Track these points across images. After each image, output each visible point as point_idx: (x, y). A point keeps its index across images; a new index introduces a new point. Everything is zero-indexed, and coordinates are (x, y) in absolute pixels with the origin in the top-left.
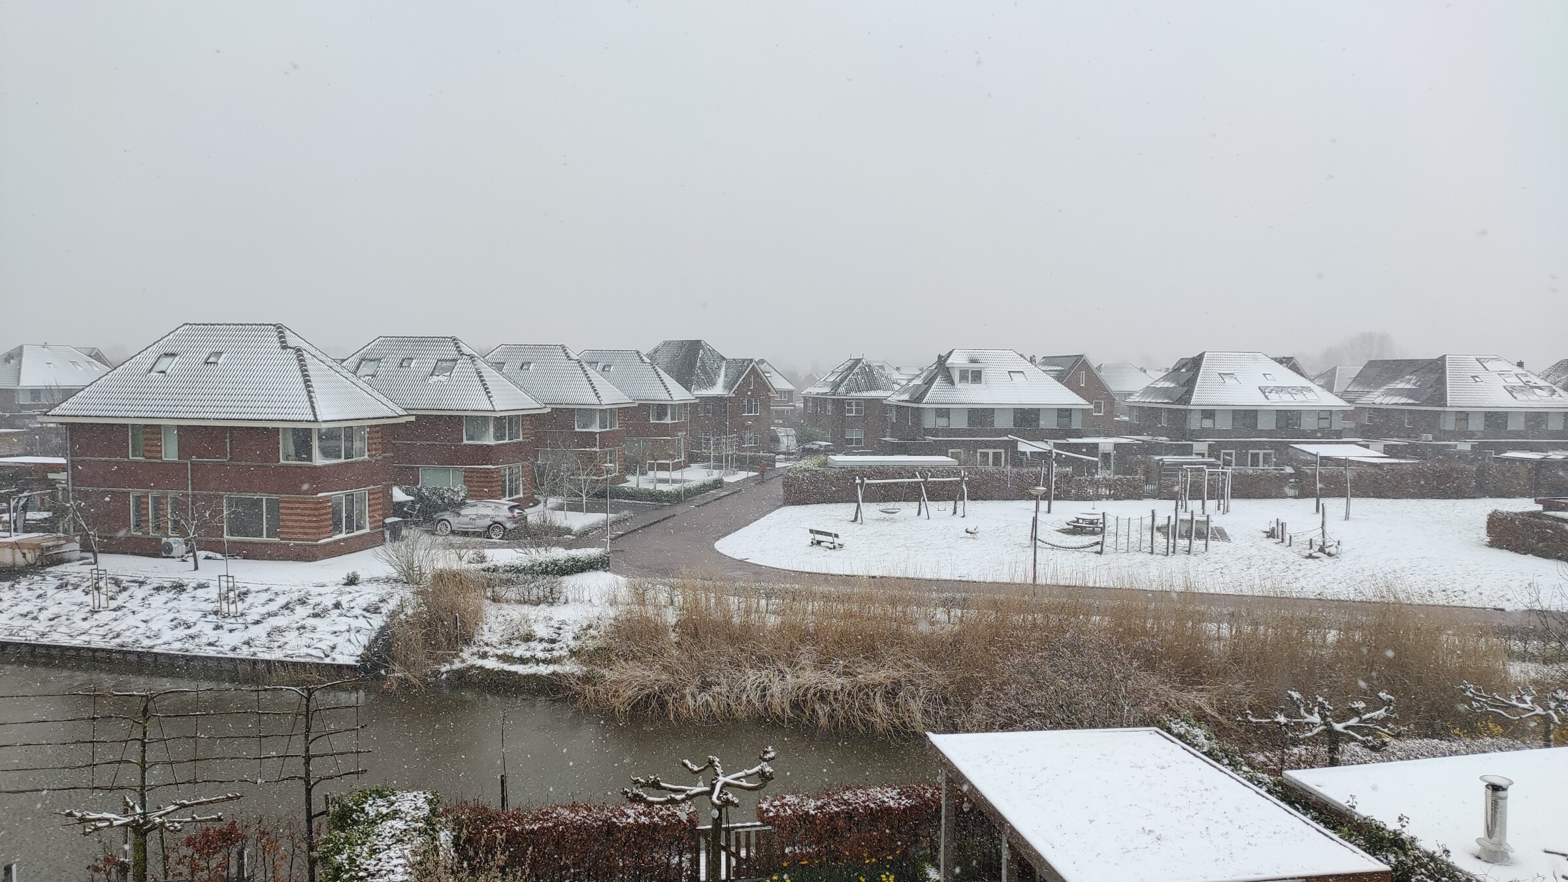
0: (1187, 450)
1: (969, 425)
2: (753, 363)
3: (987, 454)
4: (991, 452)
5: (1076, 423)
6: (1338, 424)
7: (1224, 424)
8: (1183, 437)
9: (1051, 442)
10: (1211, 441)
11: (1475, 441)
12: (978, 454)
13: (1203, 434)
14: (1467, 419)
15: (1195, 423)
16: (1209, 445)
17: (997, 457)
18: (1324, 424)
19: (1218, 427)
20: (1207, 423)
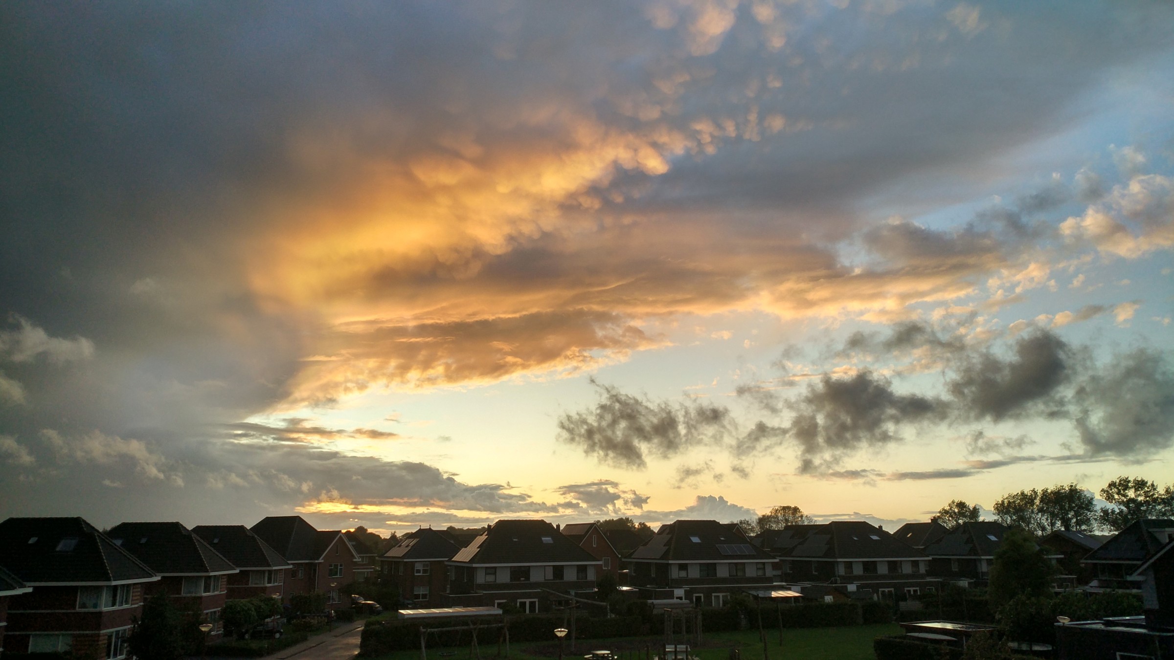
0: (671, 595)
1: (511, 579)
2: (341, 535)
3: (526, 602)
4: (528, 601)
5: (591, 576)
6: (770, 572)
7: (694, 573)
8: (667, 585)
9: (573, 592)
10: (687, 587)
12: (518, 604)
13: (679, 583)
14: (851, 568)
15: (675, 574)
16: (685, 591)
17: (532, 604)
18: (760, 573)
19: (690, 576)
20: (683, 574)
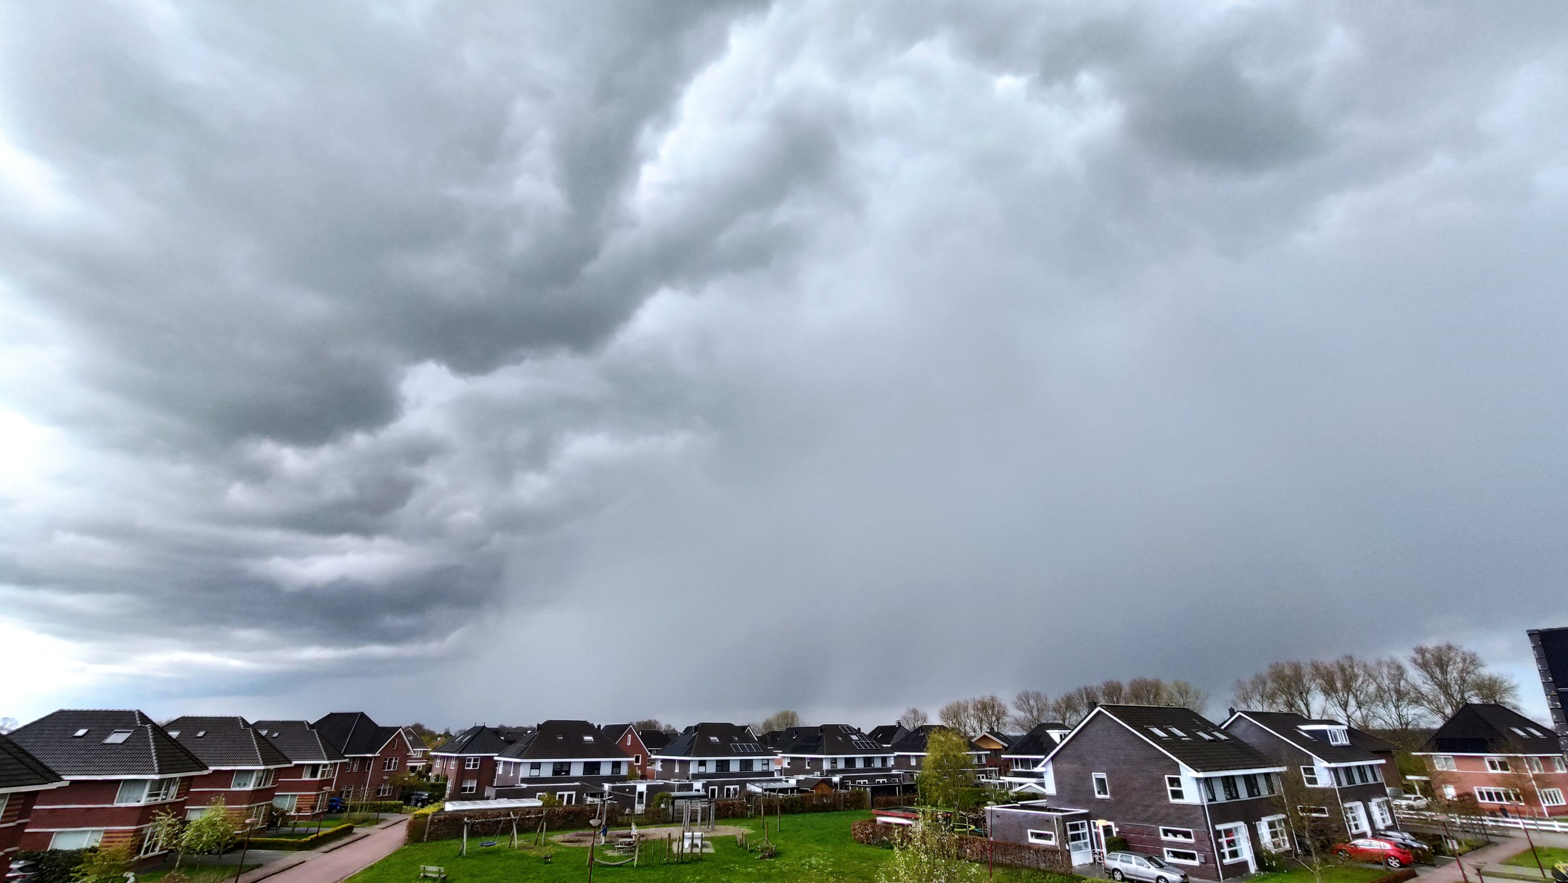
0: (690, 788)
2: (401, 729)
3: (563, 795)
4: (566, 794)
5: (624, 771)
6: (773, 767)
7: (711, 768)
8: (688, 778)
11: (841, 776)
15: (693, 769)
16: (703, 783)
17: (570, 797)
18: (765, 768)
19: (708, 771)
20: (702, 769)
